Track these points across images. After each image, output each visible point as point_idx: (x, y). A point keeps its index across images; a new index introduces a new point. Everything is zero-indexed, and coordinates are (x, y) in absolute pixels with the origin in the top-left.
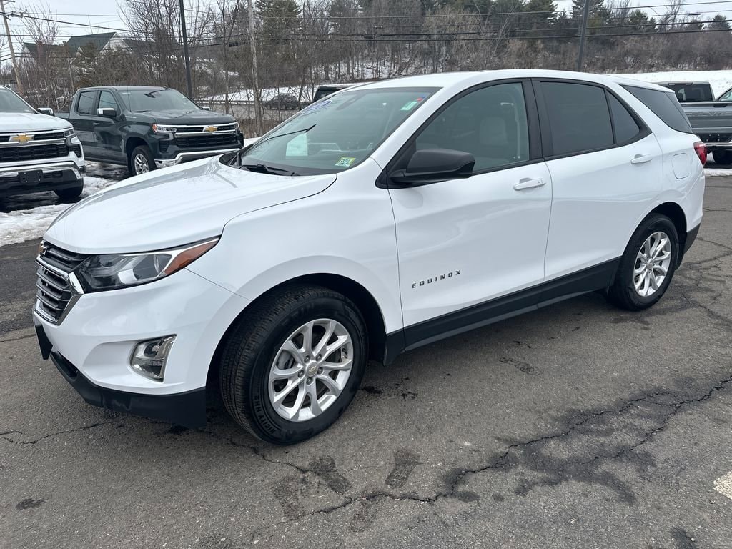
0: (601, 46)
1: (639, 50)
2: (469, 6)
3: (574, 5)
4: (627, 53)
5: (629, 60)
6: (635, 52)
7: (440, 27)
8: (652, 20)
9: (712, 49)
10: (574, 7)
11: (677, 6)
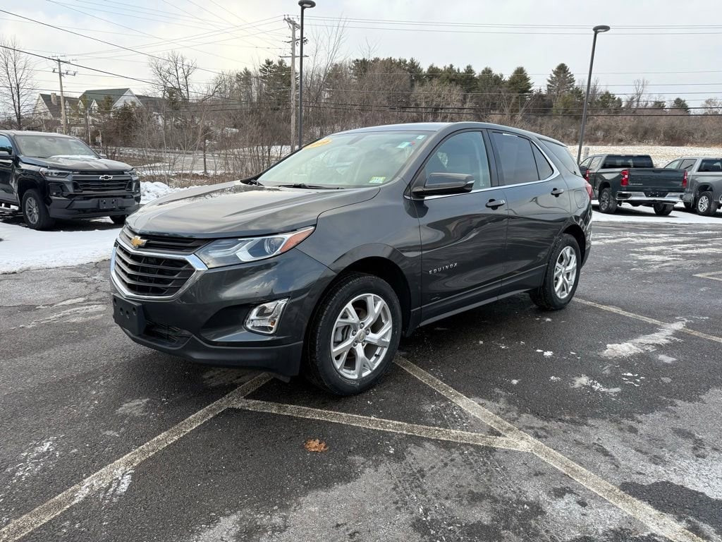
0: (574, 121)
1: (608, 126)
2: (454, 80)
3: (549, 83)
4: (598, 128)
5: (600, 134)
6: (606, 127)
7: (429, 97)
8: (619, 100)
9: (674, 127)
10: (548, 85)
11: (641, 86)
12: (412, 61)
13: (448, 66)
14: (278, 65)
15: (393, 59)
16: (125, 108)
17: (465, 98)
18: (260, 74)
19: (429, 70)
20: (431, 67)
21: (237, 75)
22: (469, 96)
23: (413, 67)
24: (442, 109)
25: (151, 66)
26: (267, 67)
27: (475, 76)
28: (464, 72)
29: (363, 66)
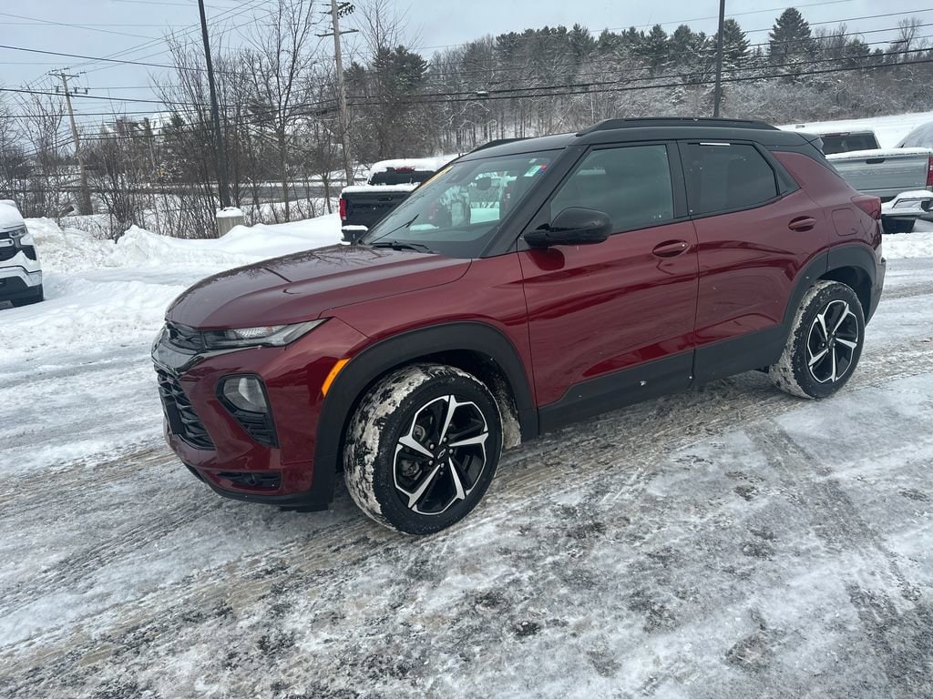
3: (772, 39)
10: (771, 42)
11: (909, 30)
13: (628, 30)
19: (601, 38)
20: (604, 34)
27: (666, 39)
28: (650, 34)
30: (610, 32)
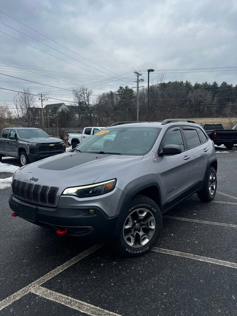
2: (208, 89)
7: (196, 97)
12: (187, 81)
13: (204, 83)
14: (125, 88)
15: (177, 81)
16: (63, 112)
17: (214, 96)
18: (118, 93)
19: (195, 85)
20: (196, 84)
21: (107, 95)
22: (216, 96)
23: (188, 84)
24: (202, 102)
25: (74, 94)
26: (120, 90)
27: (218, 86)
28: (212, 85)
29: (163, 86)
30: (198, 83)
